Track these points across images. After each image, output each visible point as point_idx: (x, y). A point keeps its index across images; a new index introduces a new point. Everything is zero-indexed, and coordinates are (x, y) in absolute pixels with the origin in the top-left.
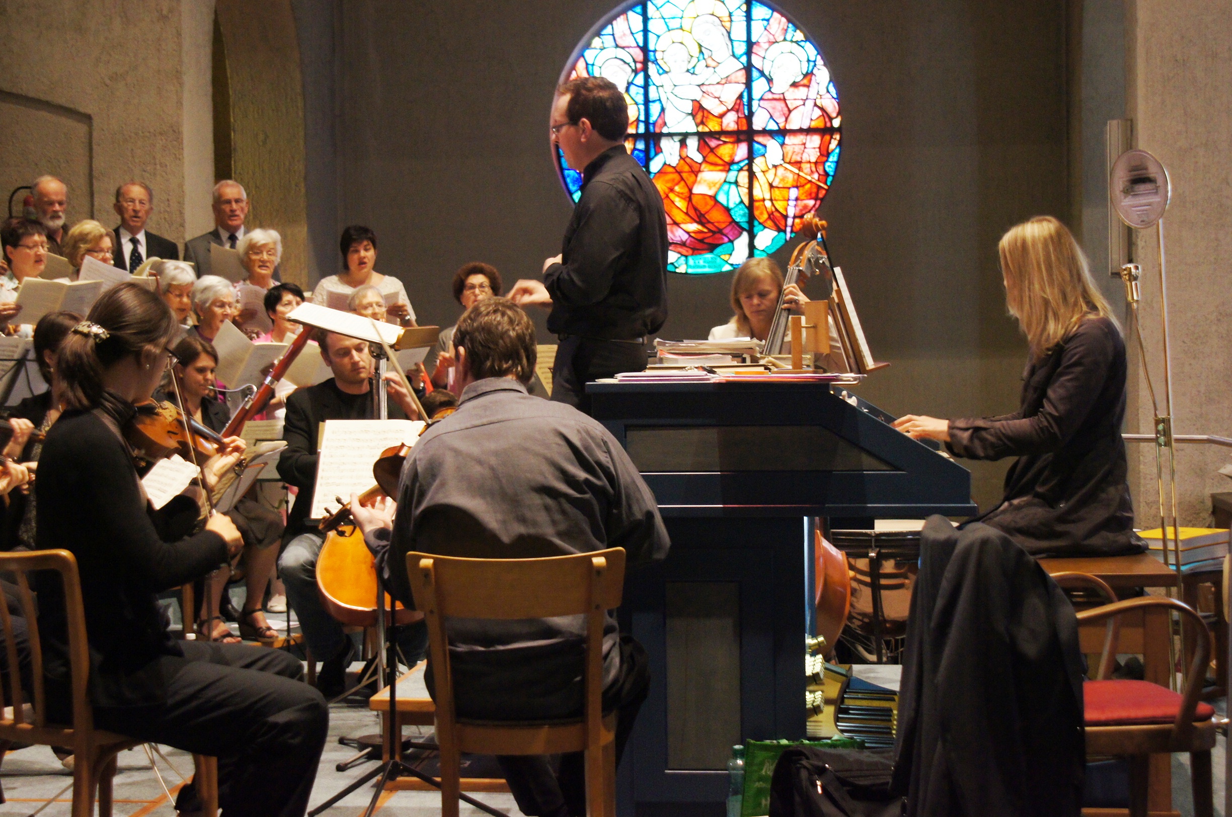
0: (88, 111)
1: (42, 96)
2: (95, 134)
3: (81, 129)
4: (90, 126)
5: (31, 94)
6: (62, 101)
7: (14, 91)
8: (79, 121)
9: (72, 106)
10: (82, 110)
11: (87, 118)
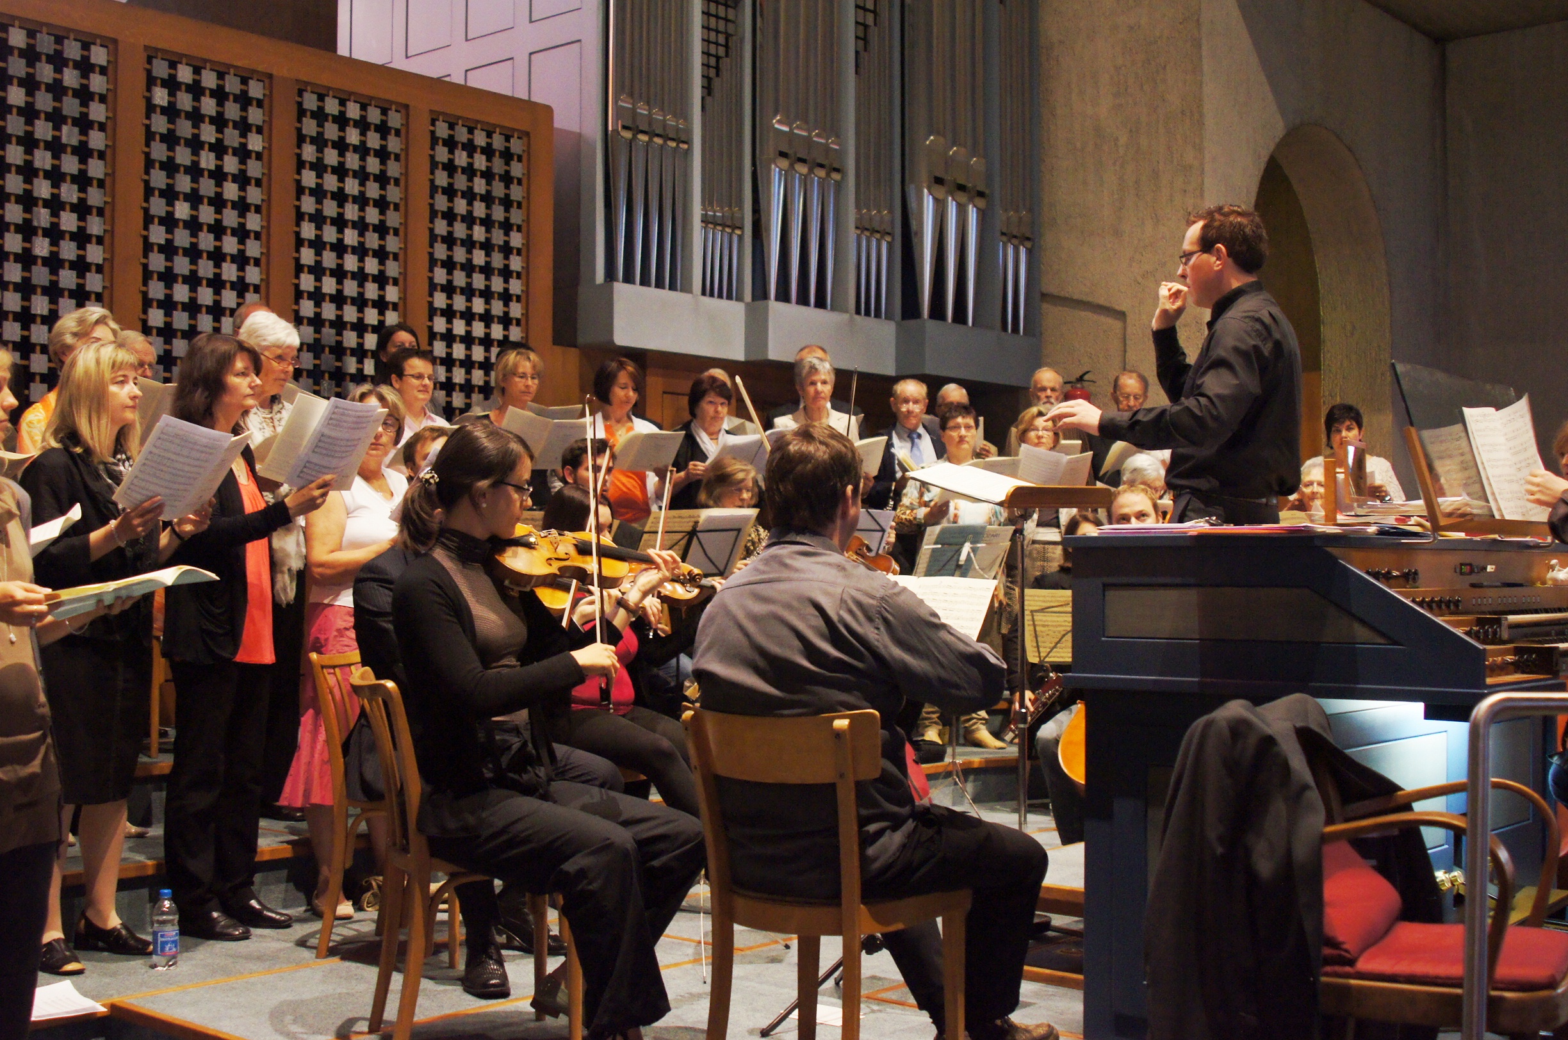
0: (1123, 308)
1: (1084, 298)
2: (1129, 330)
3: (1117, 325)
4: (1125, 322)
5: (1075, 297)
6: (1102, 301)
7: (1062, 294)
8: (1116, 319)
9: (1108, 305)
10: (1117, 308)
11: (1121, 315)
